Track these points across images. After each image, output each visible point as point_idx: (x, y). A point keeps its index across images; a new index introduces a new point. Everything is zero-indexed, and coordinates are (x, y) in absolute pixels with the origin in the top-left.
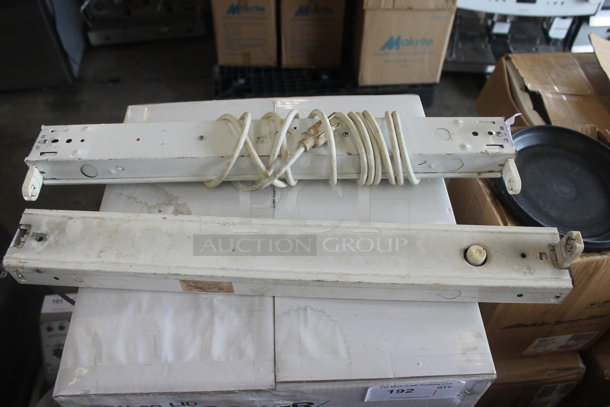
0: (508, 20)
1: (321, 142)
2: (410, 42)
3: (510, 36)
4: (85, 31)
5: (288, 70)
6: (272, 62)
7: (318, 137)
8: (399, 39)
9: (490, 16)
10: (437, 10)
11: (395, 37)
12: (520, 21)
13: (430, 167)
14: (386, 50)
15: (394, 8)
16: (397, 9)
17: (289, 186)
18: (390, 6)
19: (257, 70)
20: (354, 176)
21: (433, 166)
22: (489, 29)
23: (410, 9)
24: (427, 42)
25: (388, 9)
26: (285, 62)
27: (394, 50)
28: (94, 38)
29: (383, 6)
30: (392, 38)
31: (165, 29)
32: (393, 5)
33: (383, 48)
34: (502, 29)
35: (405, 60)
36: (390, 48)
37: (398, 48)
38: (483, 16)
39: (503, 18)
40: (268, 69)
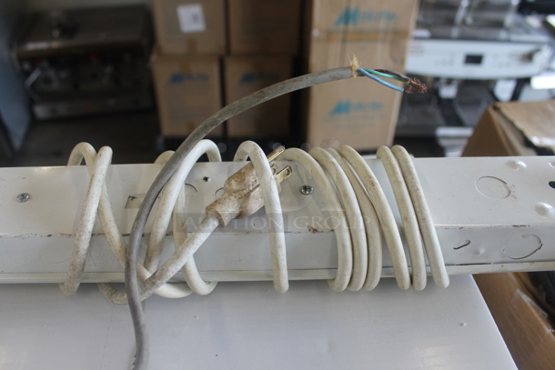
0: (454, 83)
1: (254, 206)
2: (360, 106)
3: (458, 100)
4: (30, 104)
7: (247, 196)
8: (348, 103)
9: (437, 79)
11: (344, 102)
12: (467, 85)
13: (477, 253)
14: (336, 115)
17: (195, 296)
20: (324, 275)
21: (482, 251)
22: (435, 92)
24: (377, 106)
26: (231, 131)
28: (41, 111)
31: (111, 102)
33: (333, 113)
34: (448, 92)
36: (339, 113)
37: (347, 113)
39: (449, 81)
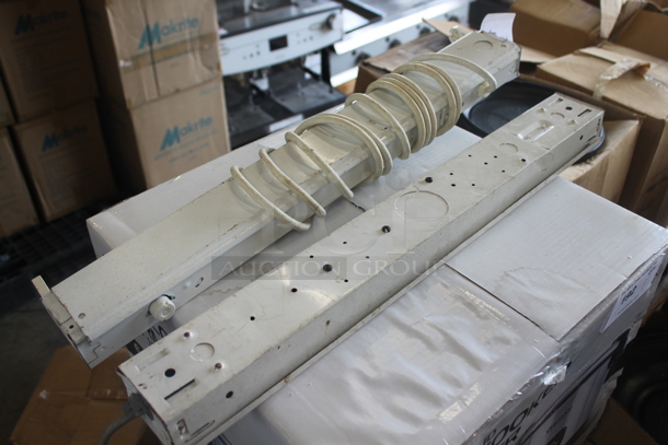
0: (264, 75)
2: (189, 129)
3: (272, 91)
5: (56, 221)
6: (30, 219)
8: (176, 129)
9: (249, 74)
10: (205, 82)
11: (172, 129)
12: (275, 70)
14: (168, 148)
15: (161, 97)
16: (165, 97)
18: (155, 96)
19: (17, 237)
23: (178, 91)
24: (206, 122)
25: (155, 100)
26: (49, 213)
27: (175, 145)
29: (147, 98)
30: (168, 132)
32: (159, 94)
33: (163, 147)
34: (263, 85)
35: (191, 152)
36: (171, 143)
37: (179, 141)
38: (242, 78)
39: (260, 73)
40: (30, 231)
